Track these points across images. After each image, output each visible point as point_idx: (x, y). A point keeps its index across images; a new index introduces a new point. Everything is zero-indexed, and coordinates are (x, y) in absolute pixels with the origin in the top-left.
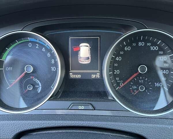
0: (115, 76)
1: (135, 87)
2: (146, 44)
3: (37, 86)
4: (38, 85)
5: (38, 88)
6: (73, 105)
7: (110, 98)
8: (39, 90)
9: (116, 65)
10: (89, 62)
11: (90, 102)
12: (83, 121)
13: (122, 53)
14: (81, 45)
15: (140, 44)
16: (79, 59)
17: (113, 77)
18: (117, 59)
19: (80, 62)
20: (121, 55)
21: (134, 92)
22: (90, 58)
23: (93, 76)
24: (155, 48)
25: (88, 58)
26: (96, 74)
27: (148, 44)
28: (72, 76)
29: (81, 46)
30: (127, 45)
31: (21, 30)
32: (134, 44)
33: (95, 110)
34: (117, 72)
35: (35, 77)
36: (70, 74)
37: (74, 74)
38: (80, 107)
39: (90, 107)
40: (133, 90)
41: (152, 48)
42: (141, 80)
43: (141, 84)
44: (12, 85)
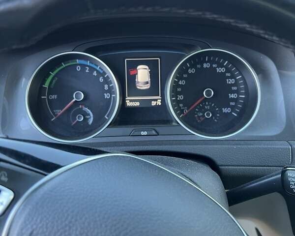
0: (178, 102)
1: (201, 114)
2: (211, 66)
3: (88, 117)
4: (89, 115)
5: (88, 119)
6: (136, 131)
7: (174, 124)
8: (91, 121)
9: (179, 90)
10: (149, 87)
11: (153, 128)
12: (148, 145)
13: (185, 76)
14: (139, 67)
15: (205, 65)
16: (137, 85)
17: (176, 103)
18: (180, 83)
19: (138, 88)
20: (185, 79)
21: (199, 119)
22: (150, 82)
23: (154, 103)
24: (222, 70)
25: (147, 83)
26: (156, 100)
27: (214, 66)
28: (129, 104)
29: (139, 69)
30: (191, 67)
31: (73, 51)
32: (199, 66)
33: (158, 135)
34: (180, 97)
35: (85, 105)
36: (127, 101)
37: (131, 101)
38: (143, 133)
39: (154, 133)
40: (199, 117)
41: (218, 70)
42: (207, 105)
43: (207, 110)
44: (58, 116)
